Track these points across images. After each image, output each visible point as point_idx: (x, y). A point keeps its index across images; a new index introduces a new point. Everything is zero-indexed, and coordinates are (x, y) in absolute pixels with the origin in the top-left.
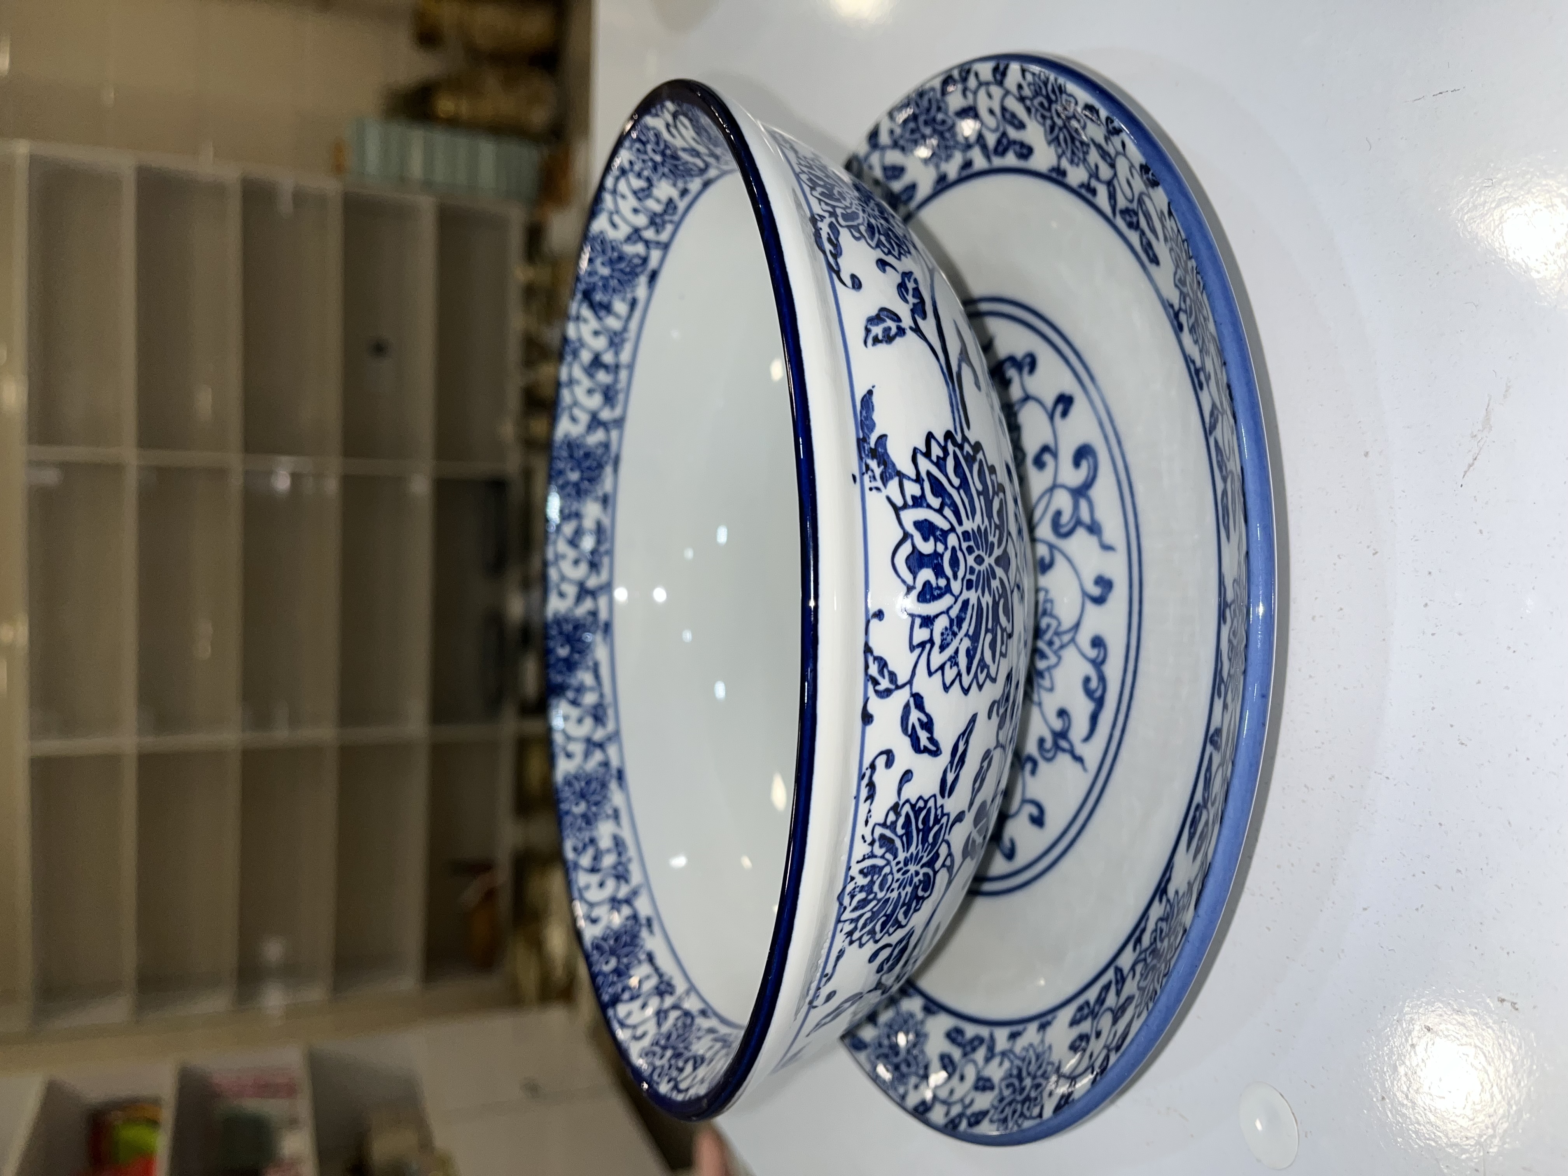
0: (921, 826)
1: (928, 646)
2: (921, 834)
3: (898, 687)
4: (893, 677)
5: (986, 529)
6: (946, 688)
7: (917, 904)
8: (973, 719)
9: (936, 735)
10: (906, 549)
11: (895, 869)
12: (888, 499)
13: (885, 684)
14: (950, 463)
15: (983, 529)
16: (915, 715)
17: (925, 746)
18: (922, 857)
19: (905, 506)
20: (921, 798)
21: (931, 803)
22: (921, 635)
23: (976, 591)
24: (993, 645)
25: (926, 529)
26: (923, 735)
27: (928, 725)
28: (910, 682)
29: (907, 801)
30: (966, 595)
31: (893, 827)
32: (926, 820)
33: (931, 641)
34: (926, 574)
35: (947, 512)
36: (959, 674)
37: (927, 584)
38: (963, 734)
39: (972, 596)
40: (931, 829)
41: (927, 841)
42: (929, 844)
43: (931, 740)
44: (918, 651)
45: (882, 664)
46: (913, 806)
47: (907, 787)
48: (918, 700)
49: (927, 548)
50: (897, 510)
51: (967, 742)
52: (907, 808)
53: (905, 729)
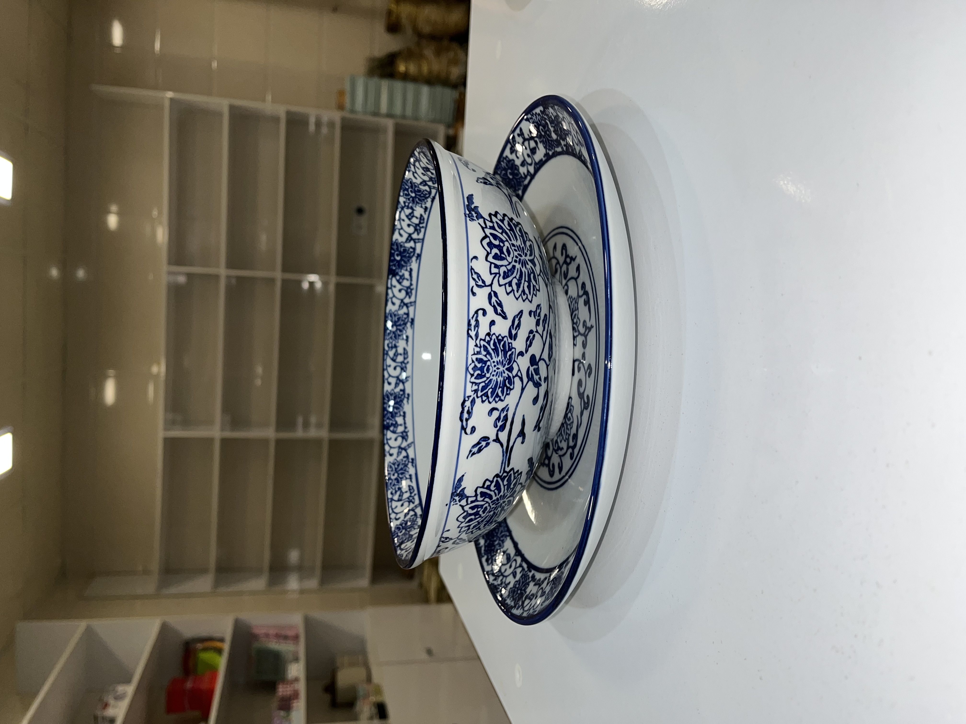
0: (502, 349)
1: (498, 275)
2: (503, 352)
3: (486, 286)
4: (483, 282)
5: (523, 247)
6: (508, 294)
7: (507, 391)
8: (521, 312)
9: (505, 310)
10: (487, 240)
11: (493, 365)
12: (479, 223)
13: (480, 283)
14: (506, 222)
15: (521, 247)
16: (494, 299)
17: (499, 313)
18: (505, 364)
19: (486, 227)
20: (500, 335)
21: (505, 339)
22: (494, 270)
23: (519, 264)
24: (529, 287)
25: (495, 237)
26: (499, 309)
27: (500, 304)
28: (491, 285)
29: (494, 334)
30: (513, 263)
31: (489, 343)
32: (504, 346)
33: (499, 273)
34: (495, 251)
35: (504, 234)
36: (513, 290)
37: (496, 254)
38: (517, 315)
39: (518, 266)
40: (507, 352)
41: (506, 357)
42: (508, 359)
43: (502, 311)
44: (493, 275)
45: (479, 276)
46: (497, 337)
47: (493, 327)
48: (496, 294)
49: (496, 243)
50: (483, 228)
51: (519, 320)
52: (494, 337)
53: (490, 303)
